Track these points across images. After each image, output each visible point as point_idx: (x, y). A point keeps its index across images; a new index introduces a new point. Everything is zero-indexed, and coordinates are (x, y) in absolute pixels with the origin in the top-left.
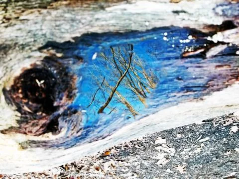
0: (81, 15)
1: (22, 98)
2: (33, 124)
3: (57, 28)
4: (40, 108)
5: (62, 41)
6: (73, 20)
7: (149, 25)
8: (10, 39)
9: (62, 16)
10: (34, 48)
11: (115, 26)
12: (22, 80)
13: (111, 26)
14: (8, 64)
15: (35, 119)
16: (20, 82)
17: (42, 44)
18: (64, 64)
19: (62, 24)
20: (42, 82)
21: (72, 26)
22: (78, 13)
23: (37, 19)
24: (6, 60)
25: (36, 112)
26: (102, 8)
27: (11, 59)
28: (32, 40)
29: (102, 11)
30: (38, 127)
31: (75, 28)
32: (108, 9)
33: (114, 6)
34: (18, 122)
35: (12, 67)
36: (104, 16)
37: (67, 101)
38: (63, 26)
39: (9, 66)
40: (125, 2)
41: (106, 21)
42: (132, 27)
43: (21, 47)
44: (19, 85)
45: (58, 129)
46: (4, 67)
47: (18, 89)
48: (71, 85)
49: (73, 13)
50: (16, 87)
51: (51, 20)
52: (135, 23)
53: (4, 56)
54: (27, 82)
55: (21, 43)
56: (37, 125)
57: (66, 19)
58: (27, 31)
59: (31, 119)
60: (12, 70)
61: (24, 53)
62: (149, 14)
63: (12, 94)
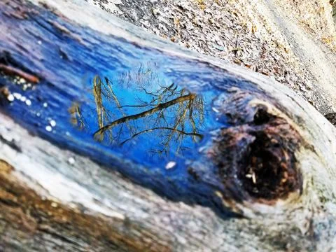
0: (164, 230)
1: (286, 170)
2: (285, 134)
3: (205, 231)
4: (268, 147)
5: (207, 209)
6: (179, 229)
7: (69, 157)
9: (190, 243)
10: (246, 221)
11: (124, 187)
12: (272, 193)
13: (129, 190)
14: (284, 220)
15: (281, 138)
16: (277, 191)
17: (233, 221)
18: (217, 179)
19: (196, 232)
20: (249, 176)
21: (185, 222)
22: (166, 235)
24: (284, 227)
25: (277, 146)
26: (127, 223)
27: (279, 224)
28: (242, 234)
29: (132, 219)
30: (281, 126)
31: (182, 216)
32: (121, 216)
33: (108, 217)
34: (298, 148)
35: (282, 214)
36: (133, 209)
37: (235, 134)
38: (197, 228)
39: (285, 217)
40: (86, 212)
41: (133, 201)
42: (98, 171)
43: (259, 233)
44: (282, 189)
45: (258, 109)
46: (290, 220)
47: (285, 184)
48: (219, 148)
49: (173, 239)
50: (287, 188)
52: (90, 173)
53: (283, 233)
54: (268, 187)
55: (256, 238)
56: (281, 130)
57: (186, 236)
58: (241, 249)
59: (286, 141)
60: (285, 211)
61: (260, 222)
62: (61, 173)
63: (295, 183)
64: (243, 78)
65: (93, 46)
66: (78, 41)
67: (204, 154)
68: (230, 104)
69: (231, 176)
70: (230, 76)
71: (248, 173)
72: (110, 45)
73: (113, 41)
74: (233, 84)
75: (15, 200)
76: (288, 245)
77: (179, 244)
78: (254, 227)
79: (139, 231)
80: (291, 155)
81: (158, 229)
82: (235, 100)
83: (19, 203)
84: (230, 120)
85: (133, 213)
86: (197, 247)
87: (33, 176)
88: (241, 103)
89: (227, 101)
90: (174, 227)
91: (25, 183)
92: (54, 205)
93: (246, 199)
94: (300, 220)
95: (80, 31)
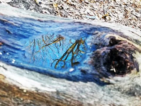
0: (75, 93)
1: (129, 62)
2: (126, 47)
3: (93, 91)
4: (119, 54)
5: (92, 83)
6: (82, 92)
7: (26, 71)
8: (125, 98)
9: (88, 97)
10: (112, 85)
11: (52, 79)
13: (55, 80)
14: (131, 82)
15: (124, 49)
17: (106, 86)
18: (95, 71)
19: (89, 92)
20: (112, 70)
21: (83, 89)
22: (76, 95)
23: (104, 103)
24: (131, 85)
25: (122, 53)
26: (58, 93)
27: (128, 85)
28: (111, 91)
29: (59, 90)
30: (123, 44)
31: (82, 87)
32: (54, 90)
33: (49, 92)
34: (135, 53)
35: (129, 80)
37: (100, 51)
39: (130, 81)
41: (59, 84)
43: (120, 90)
45: (111, 39)
46: (134, 82)
47: (129, 68)
48: (94, 59)
49: (80, 96)
51: (95, 97)
52: (37, 76)
53: (132, 88)
55: (119, 92)
56: (124, 45)
57: (86, 94)
58: (113, 97)
59: (127, 50)
60: (130, 78)
61: (119, 85)
62: (25, 77)
63: (134, 66)
64: (100, 26)
65: (20, 25)
66: (12, 24)
67: (87, 63)
68: (96, 39)
69: (101, 68)
70: (93, 26)
71: (111, 68)
72: (27, 23)
73: (28, 21)
74: (96, 30)
75: (6, 94)
76: (136, 93)
77: (83, 98)
78: (116, 87)
79: (64, 96)
80: (130, 55)
81: (72, 93)
82: (98, 37)
83: (8, 96)
84: (97, 47)
85: (60, 88)
86: (92, 99)
87: (14, 79)
88: (101, 38)
89: (94, 38)
90: (79, 91)
91: (12, 83)
92: (25, 91)
93: (109, 76)
94: (139, 81)
95: (11, 19)
